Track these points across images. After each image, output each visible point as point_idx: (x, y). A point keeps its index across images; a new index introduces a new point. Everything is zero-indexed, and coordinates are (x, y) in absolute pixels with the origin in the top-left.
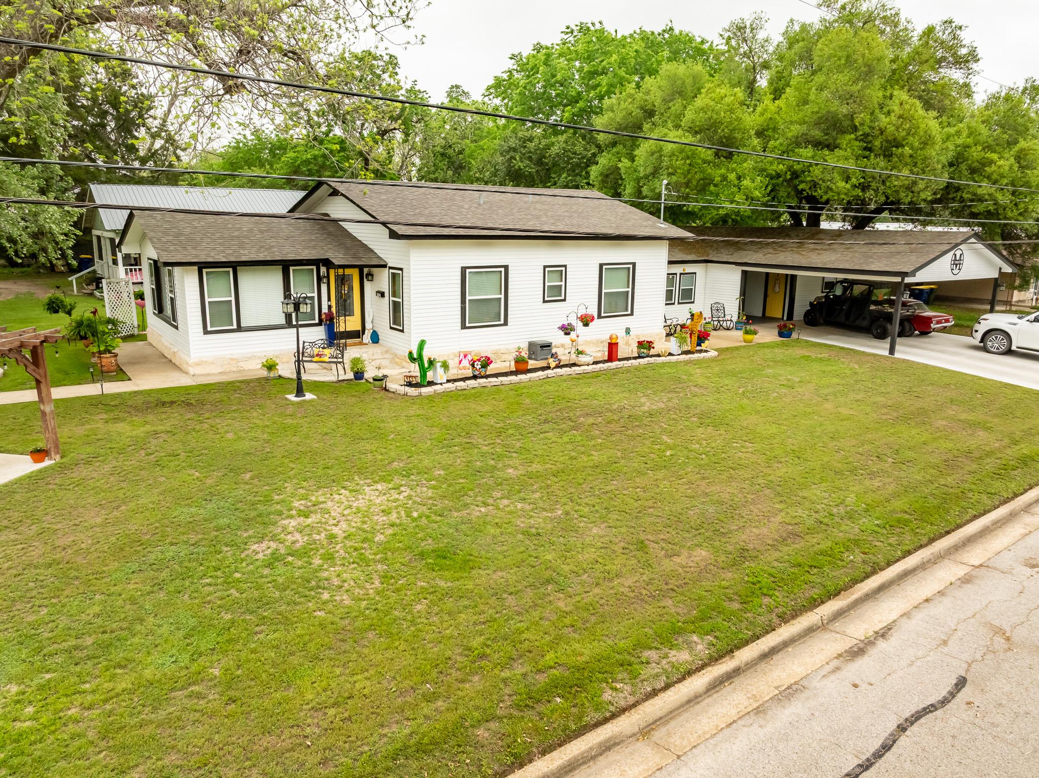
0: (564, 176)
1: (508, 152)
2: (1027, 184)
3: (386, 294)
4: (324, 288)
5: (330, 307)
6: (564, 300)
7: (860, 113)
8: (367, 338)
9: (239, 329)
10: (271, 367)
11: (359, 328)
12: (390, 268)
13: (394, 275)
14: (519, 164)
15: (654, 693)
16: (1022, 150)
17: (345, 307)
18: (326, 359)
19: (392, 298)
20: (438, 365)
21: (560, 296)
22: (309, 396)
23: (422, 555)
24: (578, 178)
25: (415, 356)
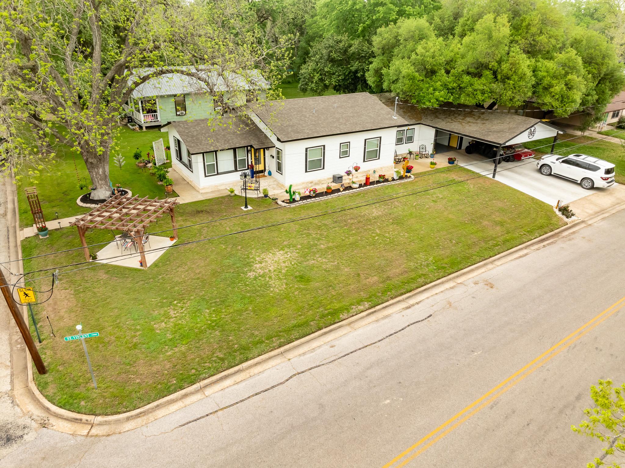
0: (357, 63)
1: (328, 48)
2: (568, 97)
3: (275, 157)
4: (249, 155)
5: (252, 162)
6: (349, 156)
7: (492, 62)
8: (266, 173)
9: (218, 174)
10: (232, 192)
11: (263, 169)
12: (276, 148)
13: (278, 151)
14: (334, 55)
15: (353, 316)
16: (569, 80)
17: (257, 161)
18: (253, 188)
19: (277, 160)
20: (297, 194)
21: (347, 154)
22: (250, 208)
23: (296, 277)
24: (364, 64)
25: (288, 191)
